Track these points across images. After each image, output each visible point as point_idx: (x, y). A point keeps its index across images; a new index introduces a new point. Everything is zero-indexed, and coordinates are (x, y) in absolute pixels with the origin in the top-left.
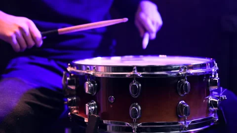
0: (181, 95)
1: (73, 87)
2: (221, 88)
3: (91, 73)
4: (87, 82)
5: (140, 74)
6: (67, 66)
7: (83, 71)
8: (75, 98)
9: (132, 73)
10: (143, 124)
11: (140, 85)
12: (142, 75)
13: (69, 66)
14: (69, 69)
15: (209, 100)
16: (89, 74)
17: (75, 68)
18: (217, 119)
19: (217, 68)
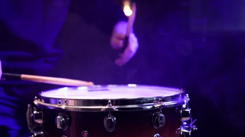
0: (156, 128)
1: (40, 122)
2: (191, 119)
3: (63, 107)
4: (59, 117)
5: (115, 108)
6: (34, 100)
7: (53, 105)
8: (42, 133)
9: (107, 107)
11: (115, 119)
12: (117, 108)
13: (36, 99)
14: (36, 102)
15: (181, 131)
16: (61, 108)
17: (43, 101)
19: (189, 99)
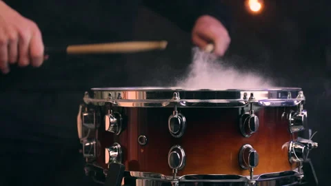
0: (247, 136)
2: (310, 131)
3: (114, 101)
5: (183, 102)
10: (186, 178)
11: (184, 119)
12: (187, 103)
13: (86, 95)
14: (86, 99)
15: (289, 146)
16: (112, 104)
18: (303, 176)
19: (303, 99)
